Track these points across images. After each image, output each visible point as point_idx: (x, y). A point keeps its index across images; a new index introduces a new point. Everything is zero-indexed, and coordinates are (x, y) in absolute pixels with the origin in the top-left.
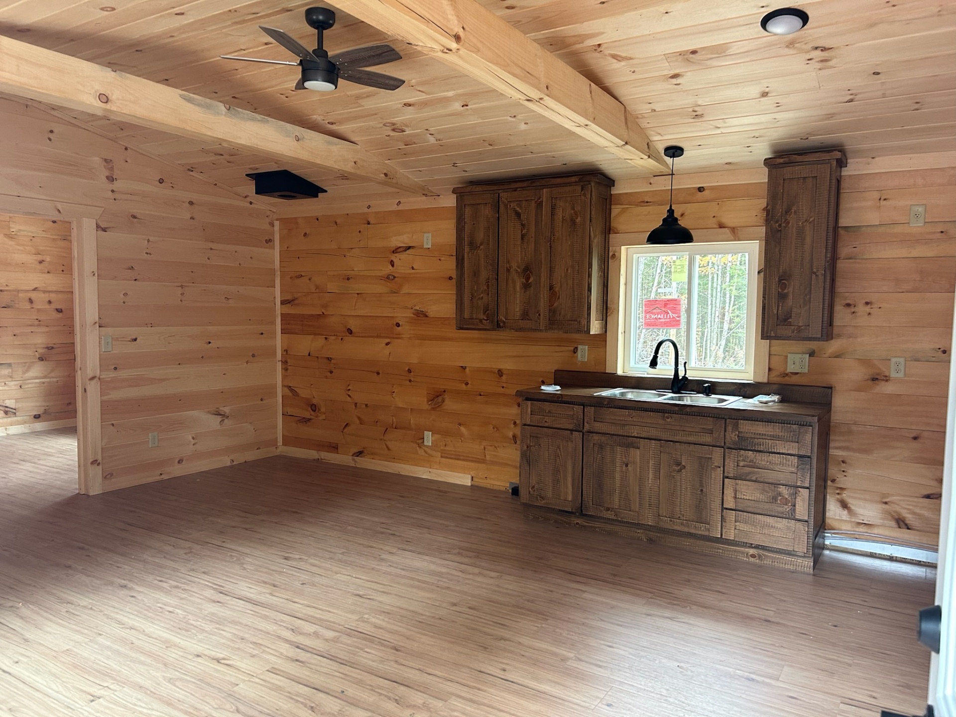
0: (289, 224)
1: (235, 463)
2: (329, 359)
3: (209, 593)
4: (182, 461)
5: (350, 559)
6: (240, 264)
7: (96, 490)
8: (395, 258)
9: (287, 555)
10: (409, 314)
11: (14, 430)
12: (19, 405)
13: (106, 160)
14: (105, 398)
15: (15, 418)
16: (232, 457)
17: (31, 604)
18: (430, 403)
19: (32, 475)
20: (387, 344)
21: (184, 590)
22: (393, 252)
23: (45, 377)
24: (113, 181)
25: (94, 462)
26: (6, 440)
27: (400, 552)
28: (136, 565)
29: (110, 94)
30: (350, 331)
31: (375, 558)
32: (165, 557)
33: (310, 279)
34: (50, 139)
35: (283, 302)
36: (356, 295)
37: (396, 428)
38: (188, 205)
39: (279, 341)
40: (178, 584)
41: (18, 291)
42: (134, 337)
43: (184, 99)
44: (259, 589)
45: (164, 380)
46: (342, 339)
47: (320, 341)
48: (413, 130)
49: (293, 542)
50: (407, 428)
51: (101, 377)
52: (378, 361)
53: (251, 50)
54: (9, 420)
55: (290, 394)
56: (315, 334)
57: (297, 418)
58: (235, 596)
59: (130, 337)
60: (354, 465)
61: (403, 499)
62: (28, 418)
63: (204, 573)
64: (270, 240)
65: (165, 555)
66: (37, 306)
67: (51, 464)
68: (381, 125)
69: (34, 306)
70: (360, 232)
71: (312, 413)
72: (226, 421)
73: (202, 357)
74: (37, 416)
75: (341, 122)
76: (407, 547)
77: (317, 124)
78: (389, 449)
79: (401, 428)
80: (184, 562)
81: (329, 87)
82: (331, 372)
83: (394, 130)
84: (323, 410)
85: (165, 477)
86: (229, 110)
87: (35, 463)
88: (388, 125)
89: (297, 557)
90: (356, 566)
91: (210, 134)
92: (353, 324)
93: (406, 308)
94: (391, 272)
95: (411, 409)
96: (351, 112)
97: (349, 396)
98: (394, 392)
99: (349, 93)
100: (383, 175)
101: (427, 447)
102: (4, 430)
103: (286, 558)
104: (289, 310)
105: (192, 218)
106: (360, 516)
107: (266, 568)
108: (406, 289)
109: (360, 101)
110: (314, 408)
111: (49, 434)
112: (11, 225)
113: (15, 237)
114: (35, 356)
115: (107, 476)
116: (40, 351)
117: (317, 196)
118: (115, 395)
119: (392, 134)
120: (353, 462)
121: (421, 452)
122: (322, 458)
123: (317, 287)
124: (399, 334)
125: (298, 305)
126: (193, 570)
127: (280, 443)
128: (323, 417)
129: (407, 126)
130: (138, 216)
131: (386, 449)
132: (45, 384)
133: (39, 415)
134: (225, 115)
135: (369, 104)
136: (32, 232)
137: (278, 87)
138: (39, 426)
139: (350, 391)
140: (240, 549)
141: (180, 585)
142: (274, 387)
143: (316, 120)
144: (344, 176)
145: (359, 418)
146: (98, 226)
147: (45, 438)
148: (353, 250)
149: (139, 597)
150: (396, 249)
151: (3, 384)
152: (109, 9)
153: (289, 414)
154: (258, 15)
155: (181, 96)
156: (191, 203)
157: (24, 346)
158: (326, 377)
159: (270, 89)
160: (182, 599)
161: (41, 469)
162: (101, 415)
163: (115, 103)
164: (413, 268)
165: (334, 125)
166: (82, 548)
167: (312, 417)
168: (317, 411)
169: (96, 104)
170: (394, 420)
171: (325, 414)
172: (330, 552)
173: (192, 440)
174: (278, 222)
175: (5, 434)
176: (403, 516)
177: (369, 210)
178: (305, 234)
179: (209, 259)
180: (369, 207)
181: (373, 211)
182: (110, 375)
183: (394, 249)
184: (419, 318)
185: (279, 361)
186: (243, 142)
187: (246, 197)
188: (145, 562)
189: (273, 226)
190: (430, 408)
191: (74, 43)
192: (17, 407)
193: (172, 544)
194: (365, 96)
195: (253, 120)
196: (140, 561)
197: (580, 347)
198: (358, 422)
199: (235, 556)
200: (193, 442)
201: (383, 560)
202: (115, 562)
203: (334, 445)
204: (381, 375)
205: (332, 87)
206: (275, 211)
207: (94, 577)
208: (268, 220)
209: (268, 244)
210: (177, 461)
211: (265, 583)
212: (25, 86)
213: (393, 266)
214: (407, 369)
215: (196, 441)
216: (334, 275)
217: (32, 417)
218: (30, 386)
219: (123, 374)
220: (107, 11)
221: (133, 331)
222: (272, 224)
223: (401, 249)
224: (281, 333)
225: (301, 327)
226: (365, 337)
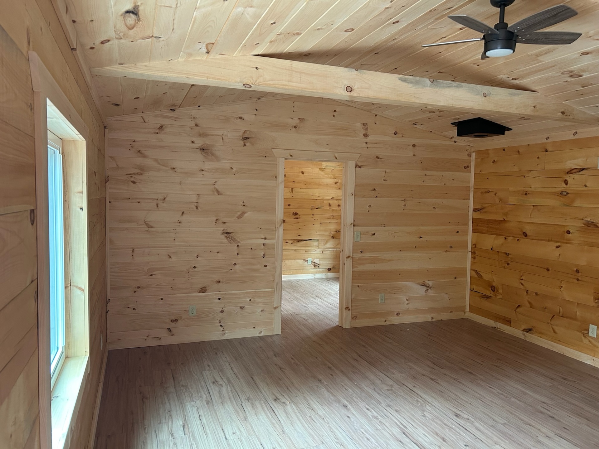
0: (483, 155)
1: (434, 320)
2: (507, 254)
3: (396, 431)
4: (399, 314)
5: (510, 433)
6: (445, 184)
7: (346, 326)
8: (569, 178)
9: (458, 412)
10: (580, 224)
11: (318, 276)
12: (321, 262)
13: (364, 124)
14: (354, 269)
15: (319, 270)
16: (432, 315)
17: (294, 404)
18: (596, 301)
19: (319, 307)
20: (557, 247)
21: (380, 422)
22: (568, 173)
23: (334, 248)
24: (367, 136)
25: (347, 308)
26: (313, 282)
27: (557, 439)
28: (357, 390)
29: (353, 86)
30: (525, 235)
31: (532, 437)
32: (374, 389)
33: (495, 194)
34: (334, 116)
35: (474, 210)
36: (532, 207)
37: (562, 316)
38: (412, 147)
39: (470, 237)
40: (377, 415)
41: (324, 200)
42: (373, 233)
43: (401, 80)
44: (432, 439)
45: (390, 260)
46: (518, 240)
47: (501, 240)
48: (590, 74)
49: (464, 401)
50: (574, 318)
51: (353, 256)
52: (548, 260)
53: (450, 36)
54: (316, 270)
55: (476, 276)
56: (497, 235)
57: (481, 294)
58: (413, 440)
59: (371, 233)
60: (524, 339)
61: (565, 381)
62: (325, 270)
63: (396, 410)
64: (468, 167)
65: (376, 388)
66: (332, 208)
67: (329, 301)
68: (559, 74)
69: (331, 208)
70: (538, 158)
71: (492, 292)
72: (429, 290)
73: (416, 247)
74: (329, 269)
75: (523, 77)
76: (563, 434)
77: (503, 81)
78: (555, 332)
79: (567, 317)
80: (385, 398)
81: (508, 52)
82: (508, 264)
83: (571, 76)
84: (500, 291)
85: (388, 323)
86: (432, 82)
87: (322, 299)
88: (566, 73)
89: (466, 416)
90: (515, 442)
91: (418, 101)
92: (528, 229)
93: (577, 219)
94: (566, 189)
95: (578, 304)
96: (531, 68)
97: (522, 284)
98: (562, 287)
99: (530, 53)
100: (560, 114)
101: (593, 338)
102: (313, 276)
103: (457, 415)
104: (478, 216)
105: (414, 155)
106: (523, 390)
107: (441, 420)
108: (578, 203)
109: (539, 58)
110: (493, 289)
111: (334, 280)
112: (323, 164)
113: (324, 169)
114: (330, 235)
115: (354, 318)
116: (333, 233)
117: (504, 134)
118: (361, 268)
119: (570, 79)
120: (523, 336)
121: (586, 341)
122: (498, 327)
123: (501, 200)
124: (569, 240)
125: (486, 212)
126: (389, 406)
127: (467, 309)
128: (501, 297)
129: (584, 71)
130: (380, 157)
131: (553, 332)
132: (334, 252)
133: (330, 269)
134: (429, 87)
135: (547, 59)
136: (333, 167)
137: (472, 59)
138: (330, 275)
139: (523, 281)
140: (425, 396)
141: (379, 417)
142: (465, 270)
143: (502, 78)
144: (523, 118)
145: (530, 303)
146: (357, 165)
147: (331, 283)
148: (531, 172)
149: (352, 419)
150: (571, 170)
151: (314, 250)
152: (350, 30)
153: (475, 290)
154: (453, 8)
155: (399, 79)
156: (414, 146)
157: (325, 230)
158: (504, 267)
159: (465, 62)
160: (377, 430)
161: (324, 304)
162: (352, 279)
163: (356, 91)
164: (586, 186)
165: (517, 80)
166: (330, 368)
167: (491, 295)
168: (495, 291)
169: (344, 94)
170: (561, 310)
171: (502, 294)
172: (494, 420)
173: (406, 301)
174: (474, 153)
175: (314, 278)
176: (563, 399)
177: (548, 141)
178: (494, 162)
179: (423, 182)
180: (548, 138)
181: (552, 141)
182: (358, 255)
183: (569, 170)
184: (589, 228)
185: (469, 252)
186: (442, 104)
187: (452, 138)
188: (362, 389)
189: (471, 156)
190: (596, 305)
191: (337, 56)
192: (320, 263)
193: (382, 379)
194: (544, 53)
195: (451, 86)
196: (359, 388)
198: (528, 305)
199: (420, 402)
200: (407, 302)
201: (539, 442)
202: (345, 384)
203: (508, 320)
204: (550, 272)
205: (511, 51)
206: (472, 146)
207: (331, 393)
208: (467, 153)
209: (466, 169)
210: (396, 314)
211: (437, 434)
212: (304, 89)
213: (567, 184)
214: (575, 269)
215: (409, 302)
216: (514, 191)
217: (327, 269)
218: (328, 252)
219: (367, 255)
220: (349, 32)
221: (372, 229)
222: (470, 155)
223: (575, 171)
224: (472, 232)
225: (487, 229)
226: (538, 240)
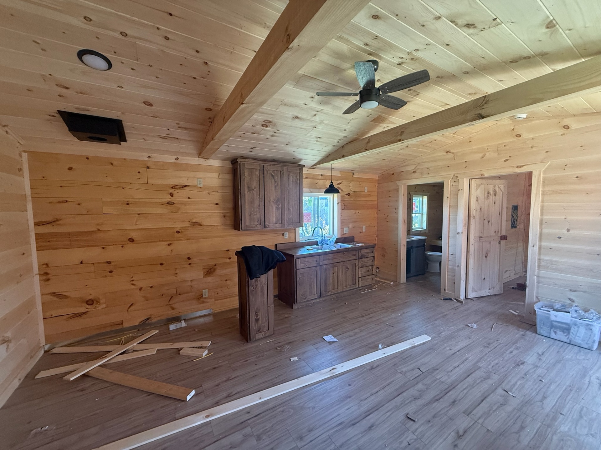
2: (109, 263)
8: (174, 192)
10: (187, 225)
16: (19, 376)
20: (169, 245)
22: (172, 188)
30: (132, 240)
33: (79, 204)
35: (36, 224)
36: (137, 215)
37: (179, 294)
39: (34, 258)
46: (122, 247)
47: (96, 251)
50: (189, 291)
52: (161, 256)
55: (54, 299)
57: (65, 317)
64: (20, 170)
70: (139, 172)
71: (89, 307)
72: (10, 345)
78: (174, 309)
79: (183, 293)
82: (111, 272)
84: (103, 301)
92: (134, 235)
93: (184, 221)
94: (172, 200)
95: (191, 280)
97: (133, 284)
98: (177, 273)
101: (205, 298)
108: (183, 210)
110: (90, 302)
121: (200, 302)
123: (89, 210)
124: (180, 238)
125: (64, 224)
127: (42, 343)
128: (103, 306)
131: (172, 310)
139: (134, 281)
142: (34, 298)
145: (144, 297)
148: (131, 184)
150: (175, 186)
153: (53, 316)
158: (105, 277)
164: (189, 198)
167: (88, 310)
168: (94, 304)
170: (178, 290)
171: (105, 303)
174: (26, 154)
177: (150, 159)
178: (70, 169)
180: (149, 157)
181: (153, 160)
183: (173, 186)
184: (195, 227)
185: (35, 274)
187: (5, 126)
189: (22, 157)
197: (285, 233)
198: (143, 300)
204: (164, 265)
206: (22, 143)
208: (17, 151)
209: (20, 173)
213: (172, 196)
214: (186, 257)
216: (111, 201)
222: (20, 155)
223: (179, 187)
224: (37, 250)
225: (69, 243)
226: (148, 242)
